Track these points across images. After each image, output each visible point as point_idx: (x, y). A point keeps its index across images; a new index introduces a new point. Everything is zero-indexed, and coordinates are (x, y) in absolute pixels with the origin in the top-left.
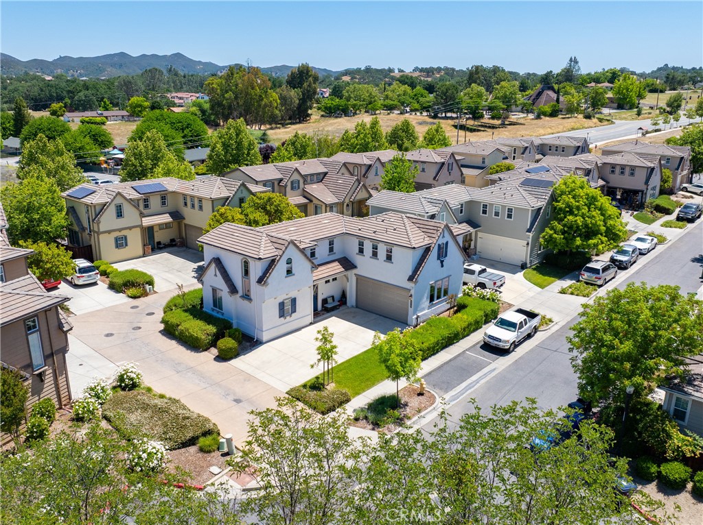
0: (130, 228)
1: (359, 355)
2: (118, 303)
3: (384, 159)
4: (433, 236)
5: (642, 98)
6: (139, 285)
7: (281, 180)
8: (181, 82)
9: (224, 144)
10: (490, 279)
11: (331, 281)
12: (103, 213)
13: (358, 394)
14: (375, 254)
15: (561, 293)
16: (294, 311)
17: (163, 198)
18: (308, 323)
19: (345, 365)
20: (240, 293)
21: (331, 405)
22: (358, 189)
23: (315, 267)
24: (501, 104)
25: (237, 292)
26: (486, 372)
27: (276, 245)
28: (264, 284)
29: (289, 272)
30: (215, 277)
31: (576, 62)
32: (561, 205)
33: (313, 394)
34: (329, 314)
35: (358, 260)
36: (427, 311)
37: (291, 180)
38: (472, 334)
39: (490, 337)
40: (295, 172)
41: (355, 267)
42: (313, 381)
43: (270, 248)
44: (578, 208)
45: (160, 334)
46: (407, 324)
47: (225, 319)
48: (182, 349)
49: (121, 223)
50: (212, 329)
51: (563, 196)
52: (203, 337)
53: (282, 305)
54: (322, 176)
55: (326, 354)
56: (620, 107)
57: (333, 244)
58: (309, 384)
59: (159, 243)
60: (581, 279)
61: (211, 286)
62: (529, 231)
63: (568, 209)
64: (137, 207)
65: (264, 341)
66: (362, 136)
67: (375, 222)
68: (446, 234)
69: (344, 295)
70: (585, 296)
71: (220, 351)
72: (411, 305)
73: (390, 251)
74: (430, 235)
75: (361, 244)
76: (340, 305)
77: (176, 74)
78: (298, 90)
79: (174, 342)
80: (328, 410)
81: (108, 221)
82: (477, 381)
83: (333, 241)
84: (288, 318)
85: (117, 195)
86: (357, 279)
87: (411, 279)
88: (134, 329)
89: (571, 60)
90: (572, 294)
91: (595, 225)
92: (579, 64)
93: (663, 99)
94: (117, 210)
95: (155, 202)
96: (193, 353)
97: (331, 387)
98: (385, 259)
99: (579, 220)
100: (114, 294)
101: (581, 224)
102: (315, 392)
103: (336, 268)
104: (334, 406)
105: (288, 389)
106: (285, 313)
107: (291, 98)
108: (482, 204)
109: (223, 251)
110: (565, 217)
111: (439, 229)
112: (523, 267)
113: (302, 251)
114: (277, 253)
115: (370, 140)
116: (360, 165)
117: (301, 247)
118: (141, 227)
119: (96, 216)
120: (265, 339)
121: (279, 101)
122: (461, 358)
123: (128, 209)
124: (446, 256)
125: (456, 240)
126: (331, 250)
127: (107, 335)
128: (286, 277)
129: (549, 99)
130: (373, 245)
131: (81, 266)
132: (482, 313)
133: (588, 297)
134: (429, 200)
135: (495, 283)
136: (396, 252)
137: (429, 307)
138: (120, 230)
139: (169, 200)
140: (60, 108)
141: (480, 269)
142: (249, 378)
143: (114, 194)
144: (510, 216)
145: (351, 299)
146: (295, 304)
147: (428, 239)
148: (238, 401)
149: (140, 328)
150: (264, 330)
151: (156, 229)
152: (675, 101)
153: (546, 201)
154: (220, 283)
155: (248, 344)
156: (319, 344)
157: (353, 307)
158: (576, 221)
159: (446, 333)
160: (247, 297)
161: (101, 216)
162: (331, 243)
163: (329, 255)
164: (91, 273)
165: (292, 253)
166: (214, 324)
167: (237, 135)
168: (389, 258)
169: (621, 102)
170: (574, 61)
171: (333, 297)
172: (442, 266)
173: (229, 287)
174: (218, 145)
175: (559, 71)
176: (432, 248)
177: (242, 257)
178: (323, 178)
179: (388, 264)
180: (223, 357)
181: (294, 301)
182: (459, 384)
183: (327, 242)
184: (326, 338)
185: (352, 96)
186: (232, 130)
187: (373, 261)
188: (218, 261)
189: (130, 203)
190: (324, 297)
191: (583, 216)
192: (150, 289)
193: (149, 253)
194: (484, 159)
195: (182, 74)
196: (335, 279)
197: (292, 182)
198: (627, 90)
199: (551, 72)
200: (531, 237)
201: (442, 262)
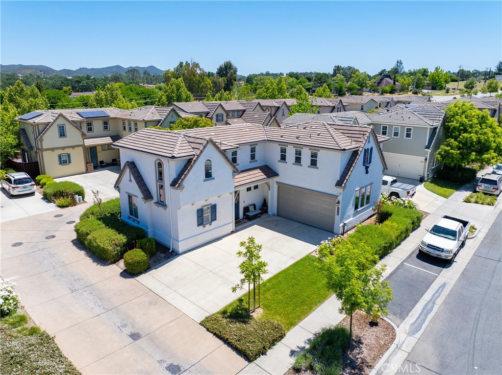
0: (73, 147)
1: (288, 269)
2: (45, 211)
3: (289, 104)
4: (360, 140)
5: (447, 83)
6: (67, 195)
7: (208, 114)
8: (151, 79)
9: (167, 96)
10: (403, 189)
11: (252, 188)
12: (46, 132)
13: (292, 324)
14: (298, 160)
15: (466, 202)
16: (214, 218)
17: (106, 123)
18: (230, 231)
19: (274, 282)
20: (155, 199)
21: (260, 346)
22: (271, 122)
23: (236, 172)
24: (357, 86)
25: (152, 198)
26: (437, 288)
27: (194, 145)
28: (179, 187)
29: (208, 175)
30: (130, 183)
31: (401, 63)
32: (455, 124)
33: (235, 327)
34: (251, 223)
35: (280, 167)
36: (352, 219)
37: (216, 113)
38: (403, 243)
39: (429, 246)
40: (220, 107)
41: (277, 175)
42: (235, 305)
43: (187, 147)
44: (471, 126)
45: (71, 244)
46: (333, 232)
47: (139, 228)
48: (89, 261)
49: (63, 142)
50: (122, 239)
51: (457, 117)
52: (110, 248)
53: (200, 212)
54: (241, 113)
55: (252, 272)
56: (434, 88)
57: (254, 151)
58: (229, 310)
59: (102, 162)
60: (477, 189)
61: (127, 193)
62: (428, 147)
63: (462, 128)
64: (79, 128)
65: (180, 253)
66: (270, 90)
67: (297, 130)
68: (371, 139)
69: (265, 204)
70: (490, 205)
71: (127, 264)
72: (338, 212)
73: (314, 155)
74: (355, 139)
75: (283, 151)
76: (261, 214)
77: (149, 75)
78: (225, 78)
79: (83, 253)
80: (256, 355)
81: (50, 139)
82: (432, 301)
83: (255, 148)
84: (208, 226)
85: (59, 116)
86: (278, 187)
87: (339, 184)
88: (47, 238)
89: (398, 62)
90: (476, 202)
91: (487, 140)
92: (403, 65)
93: (462, 85)
94: (60, 130)
95: (98, 126)
96: (99, 266)
97: (258, 314)
98: (309, 164)
99: (474, 137)
100: (46, 203)
101: (475, 140)
102: (238, 325)
103: (258, 175)
104: (264, 348)
105: (202, 318)
106: (204, 220)
107: (220, 83)
108: (382, 126)
109: (137, 154)
110: (460, 135)
111: (365, 133)
112: (422, 180)
113: (223, 153)
114: (194, 153)
115: (277, 93)
116: (271, 107)
117: (222, 148)
118: (83, 146)
119: (39, 134)
120: (181, 250)
121: (211, 84)
122: (401, 271)
123: (70, 130)
124: (370, 162)
125: (379, 146)
126: (253, 157)
127: (15, 245)
128: (205, 181)
129: (388, 83)
130: (296, 151)
131: (16, 177)
132: (409, 221)
133: (493, 205)
134: (340, 119)
135: (408, 193)
136: (321, 155)
137: (354, 215)
138: (63, 148)
139: (111, 124)
140: (69, 90)
141: (392, 180)
142: (157, 300)
143: (57, 115)
144: (408, 135)
145: (273, 206)
146: (215, 211)
147: (355, 143)
148: (135, 336)
149: (54, 237)
150: (180, 240)
151: (99, 149)
152: (471, 84)
153: (441, 122)
154: (135, 189)
155: (163, 255)
156: (243, 259)
157: (274, 215)
158: (471, 137)
159: (382, 243)
160: (162, 203)
161: (43, 134)
162: (253, 150)
163: (250, 162)
164: (26, 185)
165: (211, 153)
166: (124, 234)
167: (178, 90)
168: (314, 163)
169: (434, 85)
170: (400, 63)
171: (254, 205)
172: (367, 172)
173: (142, 192)
174: (163, 97)
175: (390, 70)
176: (359, 152)
177: (156, 157)
178: (242, 114)
179: (313, 170)
180: (131, 272)
181: (214, 208)
182: (413, 307)
183: (249, 148)
184: (251, 251)
185: (259, 83)
186: (174, 86)
187: (297, 167)
188: (132, 165)
189: (72, 124)
190: (246, 205)
191: (476, 133)
192: (79, 198)
193: (91, 170)
194: (362, 106)
195: (153, 75)
196: (256, 187)
197: (217, 116)
198: (438, 77)
199: (385, 70)
200: (429, 153)
201: (367, 168)
